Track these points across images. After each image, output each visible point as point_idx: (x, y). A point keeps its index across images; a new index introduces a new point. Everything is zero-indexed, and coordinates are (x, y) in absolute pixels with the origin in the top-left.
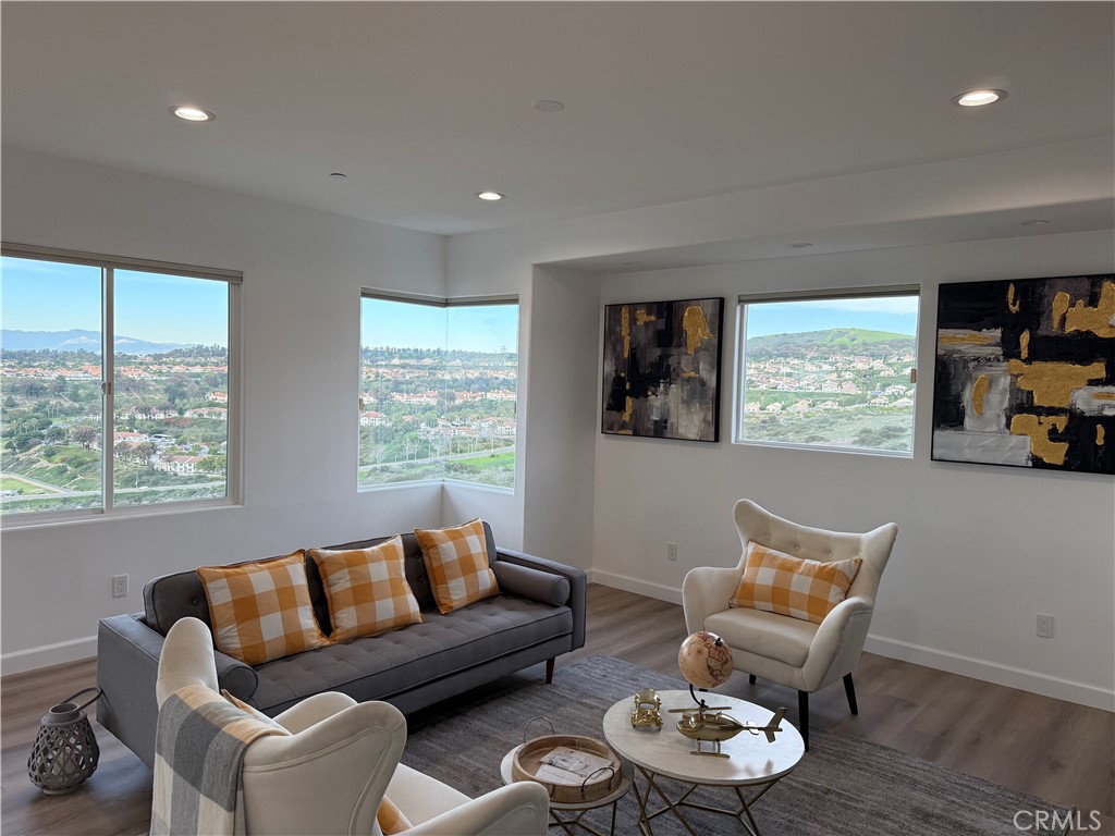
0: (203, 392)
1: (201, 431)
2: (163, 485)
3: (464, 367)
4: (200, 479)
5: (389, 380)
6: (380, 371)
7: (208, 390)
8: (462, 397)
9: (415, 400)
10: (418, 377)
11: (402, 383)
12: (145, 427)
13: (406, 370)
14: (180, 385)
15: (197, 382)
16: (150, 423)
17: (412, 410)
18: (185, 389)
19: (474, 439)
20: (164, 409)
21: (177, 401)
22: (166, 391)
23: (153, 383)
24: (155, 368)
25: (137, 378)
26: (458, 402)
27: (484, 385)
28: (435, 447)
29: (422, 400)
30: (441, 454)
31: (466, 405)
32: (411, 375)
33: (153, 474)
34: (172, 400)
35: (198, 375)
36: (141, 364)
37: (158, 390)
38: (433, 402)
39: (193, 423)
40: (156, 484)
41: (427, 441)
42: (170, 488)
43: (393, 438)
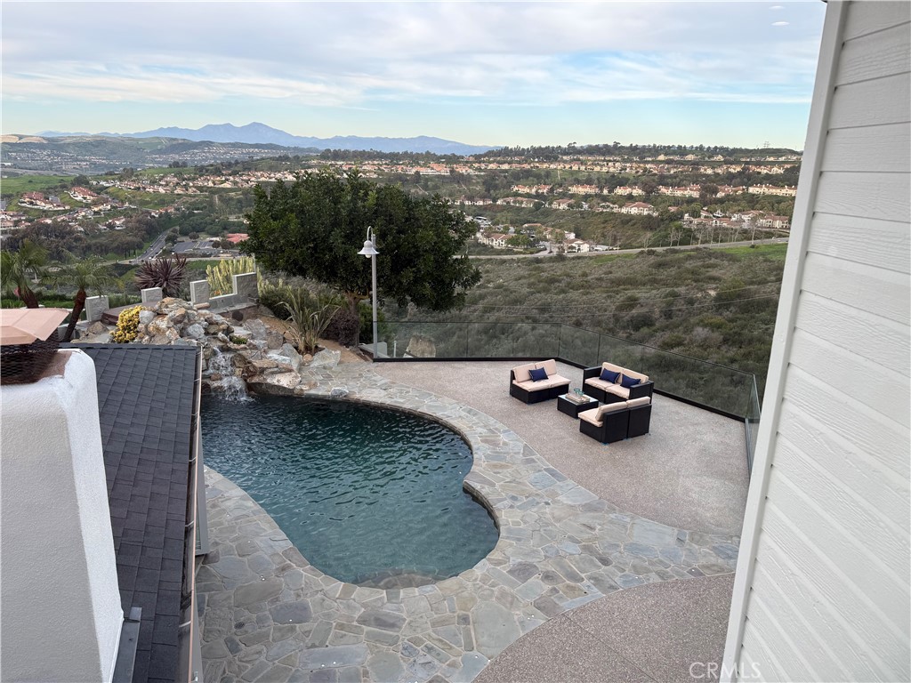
0: (509, 185)
1: (510, 215)
2: (484, 254)
3: (726, 162)
4: (509, 252)
5: (655, 174)
6: (648, 166)
7: (513, 183)
8: (723, 192)
9: (679, 193)
10: (682, 172)
11: (667, 177)
12: (470, 211)
13: (670, 166)
14: (493, 179)
15: (505, 177)
16: (474, 208)
17: (677, 201)
18: (497, 182)
19: (736, 230)
20: (483, 198)
21: (492, 192)
22: (484, 183)
23: (475, 177)
24: (476, 165)
25: (465, 174)
26: (720, 195)
27: (745, 180)
28: (698, 236)
29: (686, 192)
30: (702, 243)
31: (728, 198)
32: (675, 170)
33: (477, 246)
34: (488, 190)
35: (506, 171)
36: (467, 162)
37: (478, 183)
38: (696, 195)
39: (502, 208)
40: (479, 254)
41: (690, 230)
42: (489, 257)
43: (659, 226)
